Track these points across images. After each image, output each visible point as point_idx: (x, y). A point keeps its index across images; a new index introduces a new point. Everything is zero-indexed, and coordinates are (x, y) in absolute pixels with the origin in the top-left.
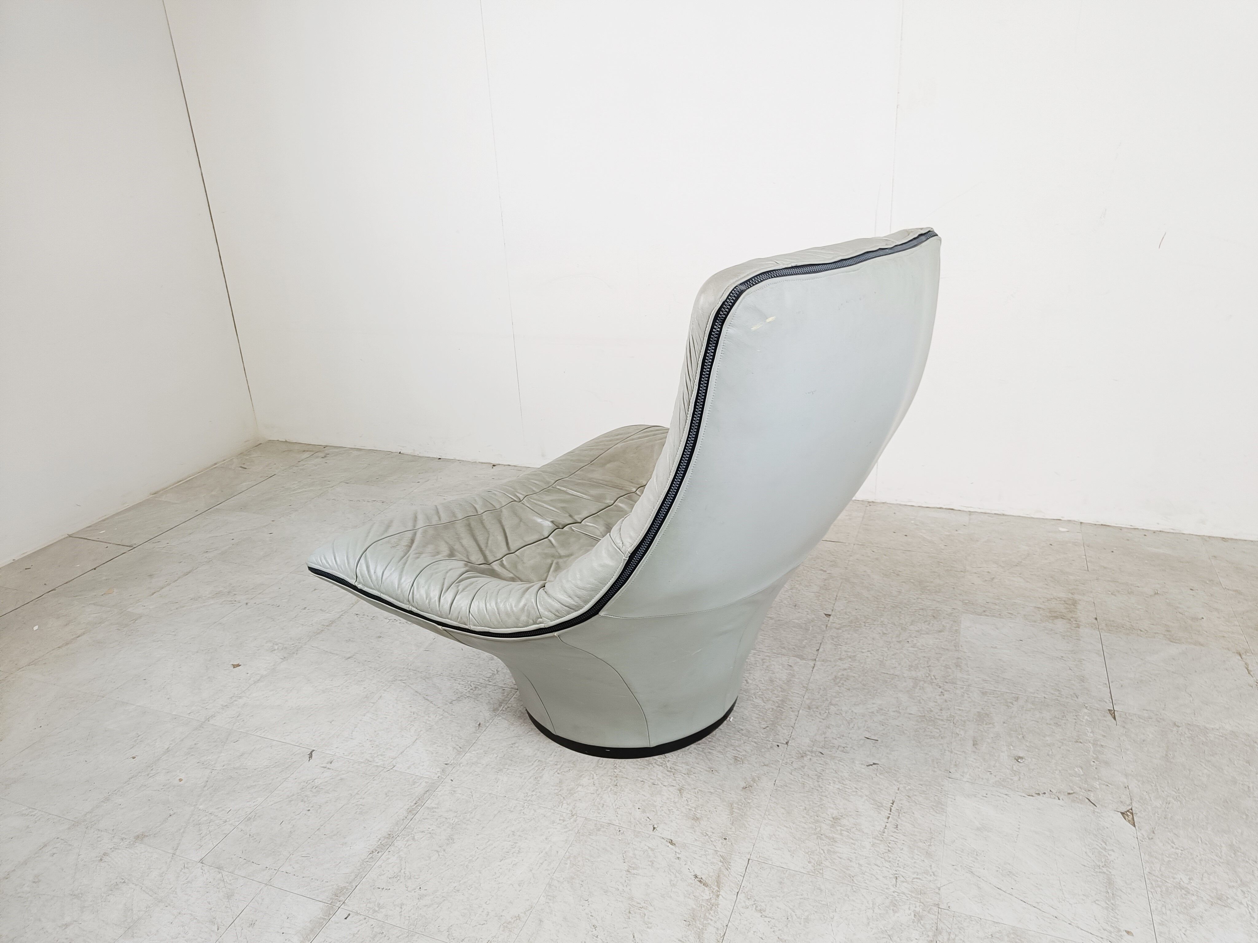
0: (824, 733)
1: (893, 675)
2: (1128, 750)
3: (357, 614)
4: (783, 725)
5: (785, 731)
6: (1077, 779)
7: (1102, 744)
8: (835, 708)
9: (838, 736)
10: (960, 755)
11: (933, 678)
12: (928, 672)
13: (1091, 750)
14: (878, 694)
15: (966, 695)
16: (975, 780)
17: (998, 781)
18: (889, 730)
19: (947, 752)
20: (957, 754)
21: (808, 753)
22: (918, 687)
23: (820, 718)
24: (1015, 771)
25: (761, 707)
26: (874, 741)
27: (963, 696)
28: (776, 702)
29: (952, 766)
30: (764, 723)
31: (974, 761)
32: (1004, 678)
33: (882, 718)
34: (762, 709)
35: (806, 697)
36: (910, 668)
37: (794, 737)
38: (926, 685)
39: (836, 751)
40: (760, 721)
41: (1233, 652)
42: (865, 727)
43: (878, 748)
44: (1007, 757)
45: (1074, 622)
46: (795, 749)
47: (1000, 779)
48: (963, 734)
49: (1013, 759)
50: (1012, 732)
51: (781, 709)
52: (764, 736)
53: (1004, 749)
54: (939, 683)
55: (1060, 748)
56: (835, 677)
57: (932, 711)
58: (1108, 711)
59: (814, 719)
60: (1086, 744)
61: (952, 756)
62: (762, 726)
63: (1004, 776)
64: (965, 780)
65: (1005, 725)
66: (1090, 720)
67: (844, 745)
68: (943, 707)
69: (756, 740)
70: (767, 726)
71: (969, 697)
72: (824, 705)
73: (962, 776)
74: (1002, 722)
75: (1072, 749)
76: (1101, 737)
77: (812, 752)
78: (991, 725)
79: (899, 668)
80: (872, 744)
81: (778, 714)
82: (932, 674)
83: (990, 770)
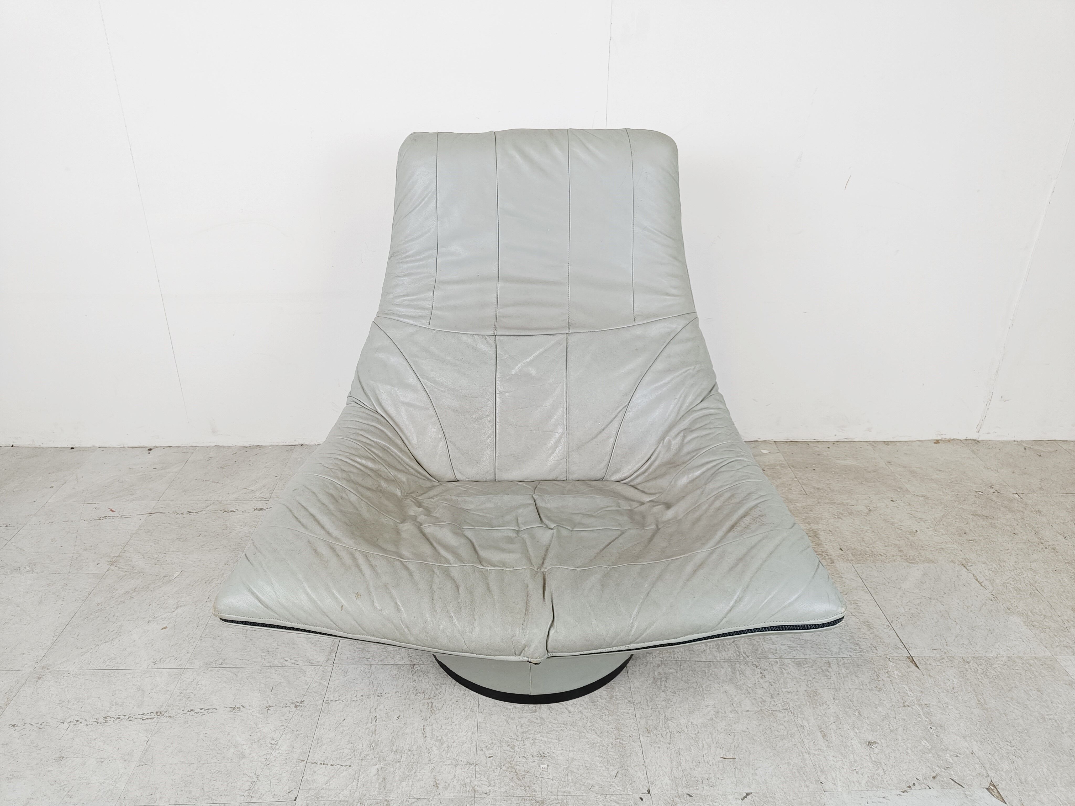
0: (679, 764)
1: (706, 661)
2: (947, 703)
3: (13, 726)
4: (632, 765)
5: (640, 774)
6: (930, 755)
7: (926, 703)
8: (673, 724)
9: (695, 764)
10: (819, 755)
11: (745, 656)
12: (737, 650)
13: (921, 713)
14: (705, 692)
15: (784, 671)
16: (849, 787)
17: (868, 780)
18: (738, 739)
19: (804, 754)
20: (815, 755)
21: (677, 799)
22: (738, 672)
23: (665, 743)
24: (875, 762)
25: (598, 745)
26: (732, 760)
27: (782, 673)
28: (611, 732)
29: (819, 773)
30: (612, 767)
31: (835, 759)
32: (805, 640)
33: (725, 724)
34: (601, 747)
35: (638, 716)
36: (718, 648)
37: (652, 780)
38: (742, 667)
39: (703, 787)
40: (607, 767)
41: (959, 565)
42: (715, 743)
43: (740, 770)
44: (859, 745)
45: (827, 557)
46: (661, 799)
47: (869, 777)
48: (807, 726)
49: (866, 746)
50: (847, 710)
51: (621, 742)
52: (621, 789)
53: (852, 734)
54: (753, 660)
55: (895, 718)
56: (654, 678)
57: (765, 701)
58: (908, 660)
59: (659, 745)
60: (914, 707)
61: (812, 759)
62: (612, 773)
63: (870, 772)
64: (840, 790)
65: (837, 701)
66: (900, 674)
67: (706, 776)
68: (772, 692)
69: (614, 798)
70: (618, 772)
71: (788, 673)
72: (661, 722)
73: (835, 784)
74: (832, 699)
75: (906, 717)
76: (921, 694)
77: (679, 797)
78: (824, 705)
79: (708, 651)
80: (732, 766)
81: (621, 750)
82: (742, 651)
83: (855, 768)
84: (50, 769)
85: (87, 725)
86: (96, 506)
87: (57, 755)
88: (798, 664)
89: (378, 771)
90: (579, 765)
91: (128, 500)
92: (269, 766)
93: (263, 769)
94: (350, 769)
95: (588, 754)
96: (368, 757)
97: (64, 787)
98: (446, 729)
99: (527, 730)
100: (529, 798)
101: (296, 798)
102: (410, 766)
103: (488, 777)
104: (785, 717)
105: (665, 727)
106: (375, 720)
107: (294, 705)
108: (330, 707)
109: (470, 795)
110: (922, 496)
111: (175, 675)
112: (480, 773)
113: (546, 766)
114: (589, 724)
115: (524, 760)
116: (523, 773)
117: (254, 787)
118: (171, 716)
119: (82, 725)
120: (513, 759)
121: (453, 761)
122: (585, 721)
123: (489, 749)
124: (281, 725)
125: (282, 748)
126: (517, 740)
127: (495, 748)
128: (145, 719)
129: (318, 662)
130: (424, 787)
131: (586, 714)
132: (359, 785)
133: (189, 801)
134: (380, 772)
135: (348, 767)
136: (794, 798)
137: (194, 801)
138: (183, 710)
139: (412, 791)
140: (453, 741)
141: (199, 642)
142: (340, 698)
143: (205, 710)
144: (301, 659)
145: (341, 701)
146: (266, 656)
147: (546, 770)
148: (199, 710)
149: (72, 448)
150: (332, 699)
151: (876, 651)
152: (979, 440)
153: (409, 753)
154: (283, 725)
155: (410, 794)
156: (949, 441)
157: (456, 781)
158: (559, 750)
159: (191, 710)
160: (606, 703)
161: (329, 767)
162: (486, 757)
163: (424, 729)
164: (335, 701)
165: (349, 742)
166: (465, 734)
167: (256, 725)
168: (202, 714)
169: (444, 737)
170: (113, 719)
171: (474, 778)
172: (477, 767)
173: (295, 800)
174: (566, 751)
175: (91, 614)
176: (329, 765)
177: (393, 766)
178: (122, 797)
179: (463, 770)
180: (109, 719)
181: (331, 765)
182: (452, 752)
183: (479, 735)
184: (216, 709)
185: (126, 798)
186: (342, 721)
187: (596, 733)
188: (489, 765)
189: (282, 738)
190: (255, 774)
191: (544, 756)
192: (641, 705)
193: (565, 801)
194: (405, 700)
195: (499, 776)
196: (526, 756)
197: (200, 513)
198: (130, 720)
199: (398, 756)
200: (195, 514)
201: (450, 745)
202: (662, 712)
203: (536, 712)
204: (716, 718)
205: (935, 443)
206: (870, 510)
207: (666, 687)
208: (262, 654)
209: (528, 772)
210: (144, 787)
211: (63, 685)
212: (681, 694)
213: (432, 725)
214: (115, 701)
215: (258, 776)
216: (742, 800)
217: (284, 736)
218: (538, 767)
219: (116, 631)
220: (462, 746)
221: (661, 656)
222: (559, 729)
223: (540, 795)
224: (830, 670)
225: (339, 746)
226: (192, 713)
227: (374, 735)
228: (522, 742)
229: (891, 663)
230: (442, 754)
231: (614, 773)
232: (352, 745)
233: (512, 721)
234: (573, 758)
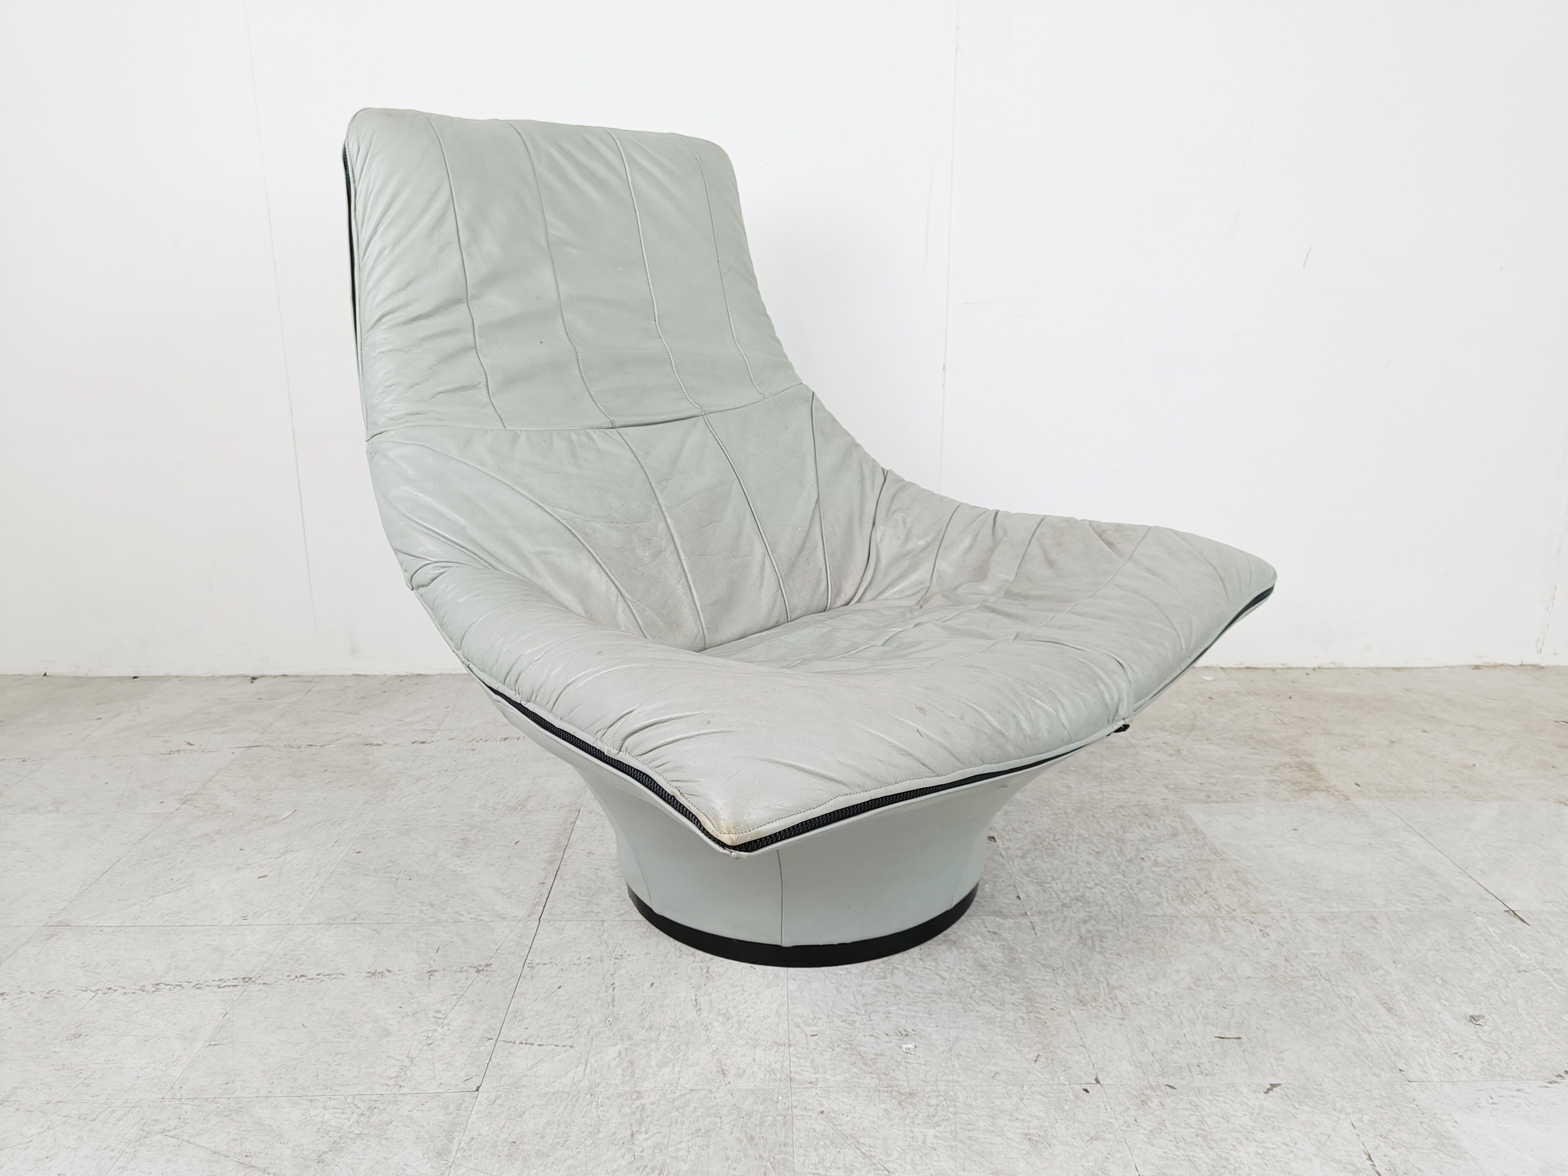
0: (1145, 1046)
4: (1063, 1046)
5: (1077, 1058)
8: (1123, 994)
9: (1171, 1045)
10: (1386, 1034)
11: (1228, 909)
12: (1214, 902)
13: (1551, 980)
14: (1170, 953)
15: (1300, 928)
16: (1450, 1075)
17: (1483, 1067)
18: (1241, 1014)
19: (1362, 1033)
20: (1380, 1033)
21: (1149, 1092)
22: (1221, 930)
23: (1114, 1018)
24: (1489, 1043)
25: (999, 1019)
26: (1235, 1040)
27: (1297, 930)
28: (1019, 1003)
29: (1393, 1057)
30: (1027, 1049)
31: (1417, 1040)
32: (1326, 891)
33: (1213, 994)
34: (1004, 1023)
35: (1061, 983)
36: (1182, 901)
37: (1100, 1066)
38: (1228, 923)
39: (1192, 1076)
40: (1019, 1048)
41: (1555, 803)
42: (1201, 1018)
43: (1253, 1053)
44: (1455, 1022)
45: (1337, 793)
46: (1121, 1091)
47: (1483, 1062)
48: (1356, 996)
49: (1467, 1022)
50: (1421, 976)
51: (1038, 1016)
52: (1047, 1077)
53: (1437, 1007)
54: (1244, 915)
55: (1508, 986)
56: (1081, 937)
57: (1275, 966)
58: (1506, 914)
59: (1106, 1022)
60: (1535, 973)
61: (1375, 1039)
62: (1028, 1056)
63: (1483, 1056)
64: (1437, 1079)
65: (1400, 966)
66: (1499, 931)
67: (1195, 1061)
68: (1286, 955)
69: (1038, 1089)
70: (1039, 1055)
71: (1307, 931)
72: (1102, 991)
73: (1425, 1072)
74: (1392, 963)
75: (1526, 984)
76: (1542, 957)
77: (1152, 1088)
78: (1380, 970)
79: (1165, 904)
80: (1238, 1048)
81: (1040, 1026)
82: (1222, 903)
83: (1456, 1051)
84: (57, 1050)
85: (125, 993)
86: (165, 739)
87: (72, 1032)
88: (1322, 920)
89: (620, 1053)
90: (970, 1047)
91: (215, 733)
92: (431, 1045)
93: (421, 1050)
94: (572, 1051)
95: (983, 1032)
96: (602, 1035)
97: (78, 1072)
98: (733, 999)
99: (873, 1001)
100: (886, 1089)
101: (478, 1088)
102: (676, 1047)
103: (813, 1061)
104: (1315, 985)
105: (1111, 998)
106: (612, 989)
107: (475, 969)
108: (535, 971)
109: (782, 1085)
110: (1472, 726)
111: (277, 932)
112: (798, 1055)
113: (912, 1046)
114: (978, 993)
115: (873, 1039)
116: (874, 1056)
117: (405, 1074)
118: (268, 982)
119: (117, 993)
120: (853, 1039)
121: (750, 1041)
122: (971, 989)
123: (809, 1025)
124: (452, 993)
125: (455, 1024)
126: (857, 1014)
127: (820, 1024)
128: (224, 987)
129: (515, 917)
130: (702, 1074)
131: (973, 982)
132: (588, 1070)
133: (292, 1092)
134: (623, 1055)
135: (568, 1047)
136: (1358, 1090)
137: (301, 1092)
138: (288, 976)
139: (681, 1079)
140: (747, 1015)
141: (319, 892)
142: (552, 960)
143: (324, 976)
144: (486, 913)
145: (554, 965)
146: (427, 910)
147: (913, 1053)
148: (314, 976)
149: (135, 677)
150: (538, 961)
151: (1449, 903)
152: (1543, 665)
153: (673, 1030)
154: (456, 995)
155: (677, 1083)
156: (1495, 666)
157: (755, 1067)
158: (932, 1027)
159: (301, 976)
160: (1003, 968)
161: (535, 1047)
162: (807, 1035)
163: (696, 1000)
164: (544, 964)
165: (568, 1016)
166: (767, 1006)
167: (411, 994)
168: (319, 981)
169: (731, 1010)
170: (169, 987)
171: (786, 1064)
172: (792, 1048)
173: (477, 1090)
174: (944, 1027)
175: (145, 860)
176: (536, 1044)
177: (645, 1047)
178: (177, 1087)
179: (768, 1052)
180: (162, 986)
181: (539, 1045)
182: (747, 1029)
183: (791, 1007)
184: (344, 975)
185: (184, 1088)
186: (555, 989)
187: (993, 1005)
188: (812, 1046)
189: (454, 1010)
190: (408, 1057)
191: (907, 1035)
192: (1064, 970)
193: (951, 1093)
194: (662, 963)
195: (831, 1059)
196: (875, 1035)
197: (327, 747)
198: (198, 988)
199: (653, 1034)
200: (319, 748)
201: (742, 1020)
202: (1102, 979)
203: (885, 978)
204: (1196, 986)
205: (1473, 669)
206: (1392, 742)
207: (1102, 947)
208: (422, 908)
209: (882, 1055)
210: (216, 1073)
211: (90, 944)
212: (1130, 956)
213: (710, 995)
214: (174, 964)
215: (412, 1060)
216: (1265, 1093)
217: (458, 1008)
218: (897, 1048)
219: (183, 880)
220: (762, 1021)
221: (1087, 910)
222: (927, 1000)
223: (906, 1085)
224: (1378, 926)
225: (552, 1020)
226: (303, 979)
227: (611, 1007)
228: (867, 1016)
229: (1480, 919)
230: (730, 1031)
231: (1033, 1056)
232: (574, 1019)
233: (846, 990)
234: (957, 1038)
